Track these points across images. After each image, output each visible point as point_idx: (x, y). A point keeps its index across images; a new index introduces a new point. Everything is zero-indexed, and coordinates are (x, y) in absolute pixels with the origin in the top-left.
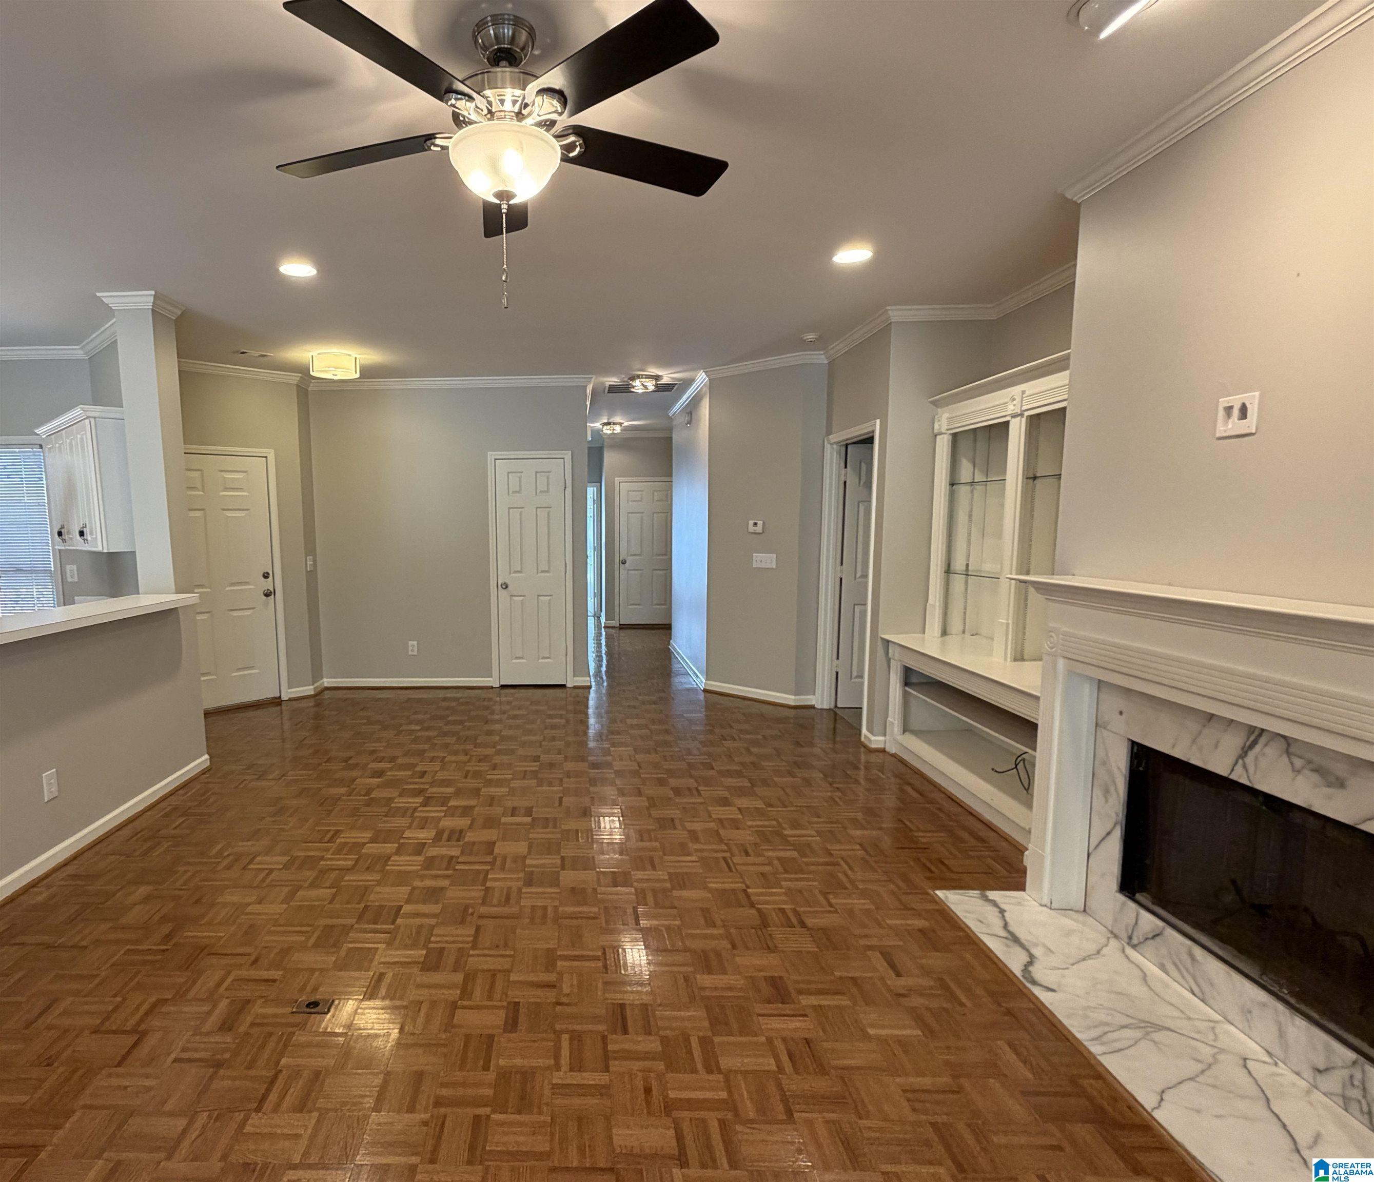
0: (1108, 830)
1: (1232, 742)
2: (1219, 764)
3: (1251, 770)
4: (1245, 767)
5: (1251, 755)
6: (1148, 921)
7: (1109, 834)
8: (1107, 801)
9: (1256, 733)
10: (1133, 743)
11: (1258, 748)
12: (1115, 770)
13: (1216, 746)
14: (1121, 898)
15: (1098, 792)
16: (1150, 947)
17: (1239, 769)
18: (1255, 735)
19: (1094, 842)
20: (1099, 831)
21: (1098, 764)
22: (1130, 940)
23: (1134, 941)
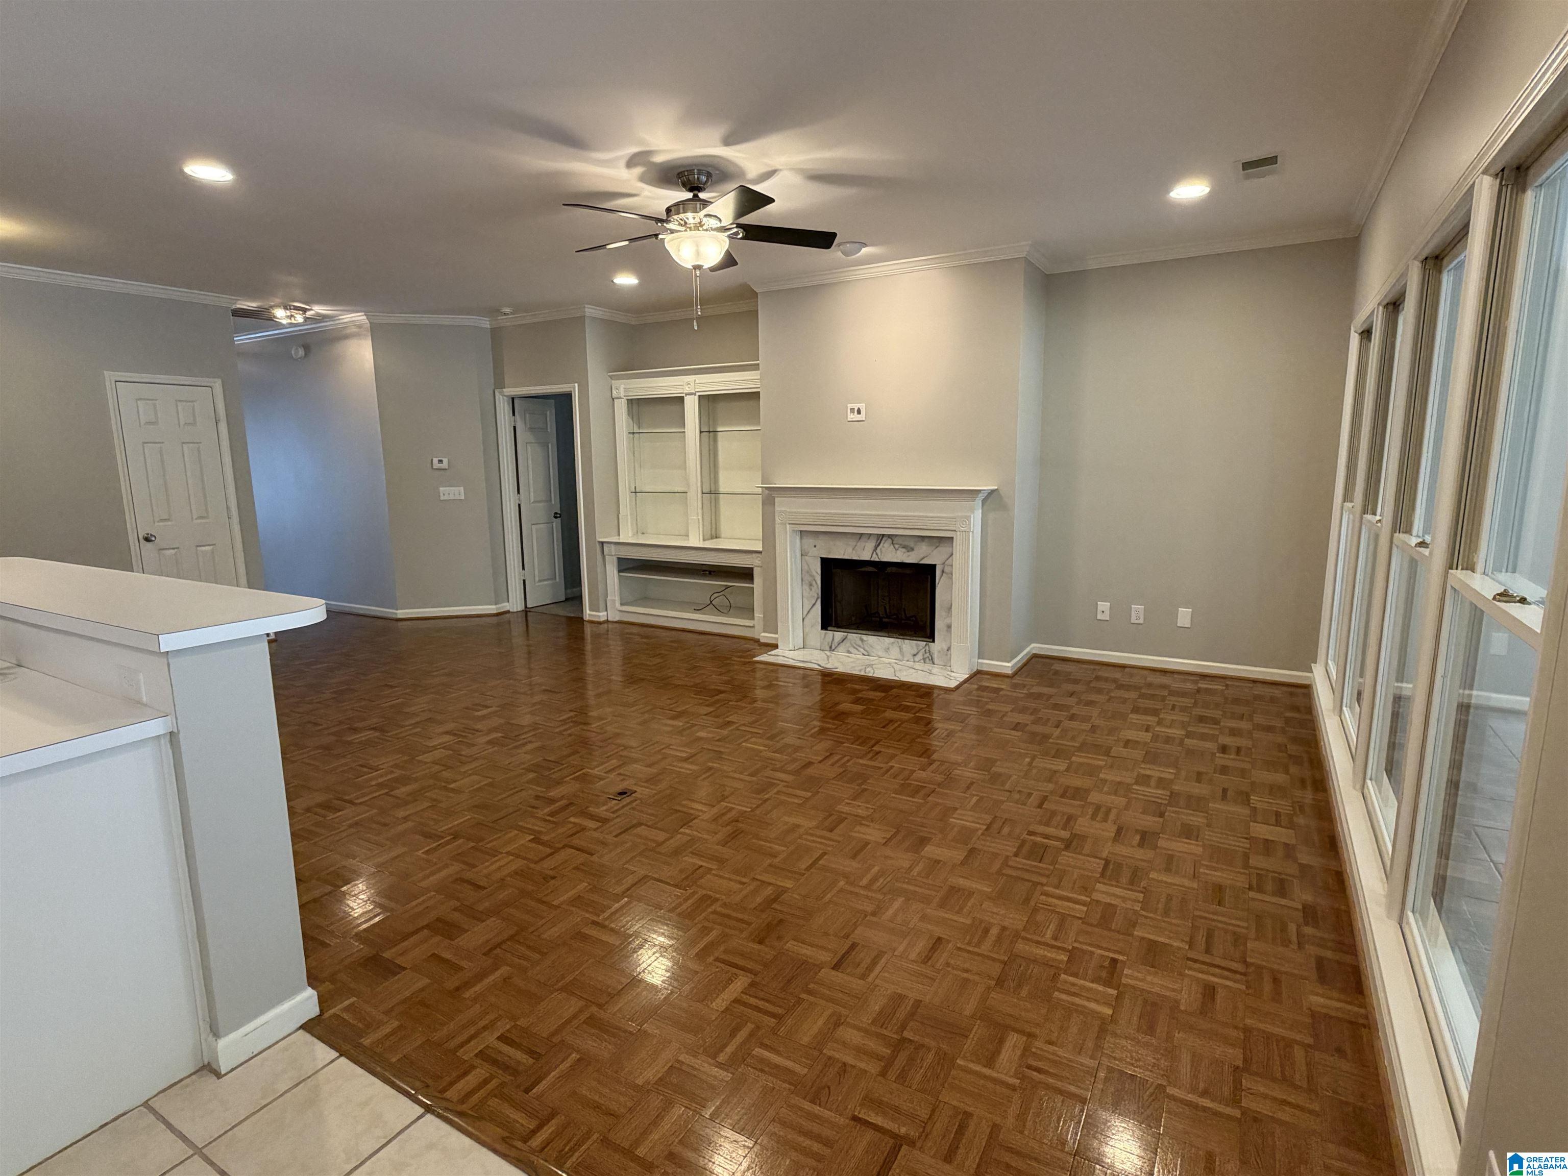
0: (814, 602)
1: (870, 545)
2: (866, 555)
3: (879, 554)
4: (877, 554)
5: (878, 550)
6: (839, 635)
7: (814, 604)
8: (811, 590)
10: (821, 558)
11: (882, 544)
12: (814, 573)
13: (864, 549)
14: (824, 632)
15: (806, 587)
16: (842, 647)
17: (875, 555)
18: (882, 538)
19: (805, 613)
20: (807, 607)
21: (805, 573)
22: (831, 647)
23: (833, 648)
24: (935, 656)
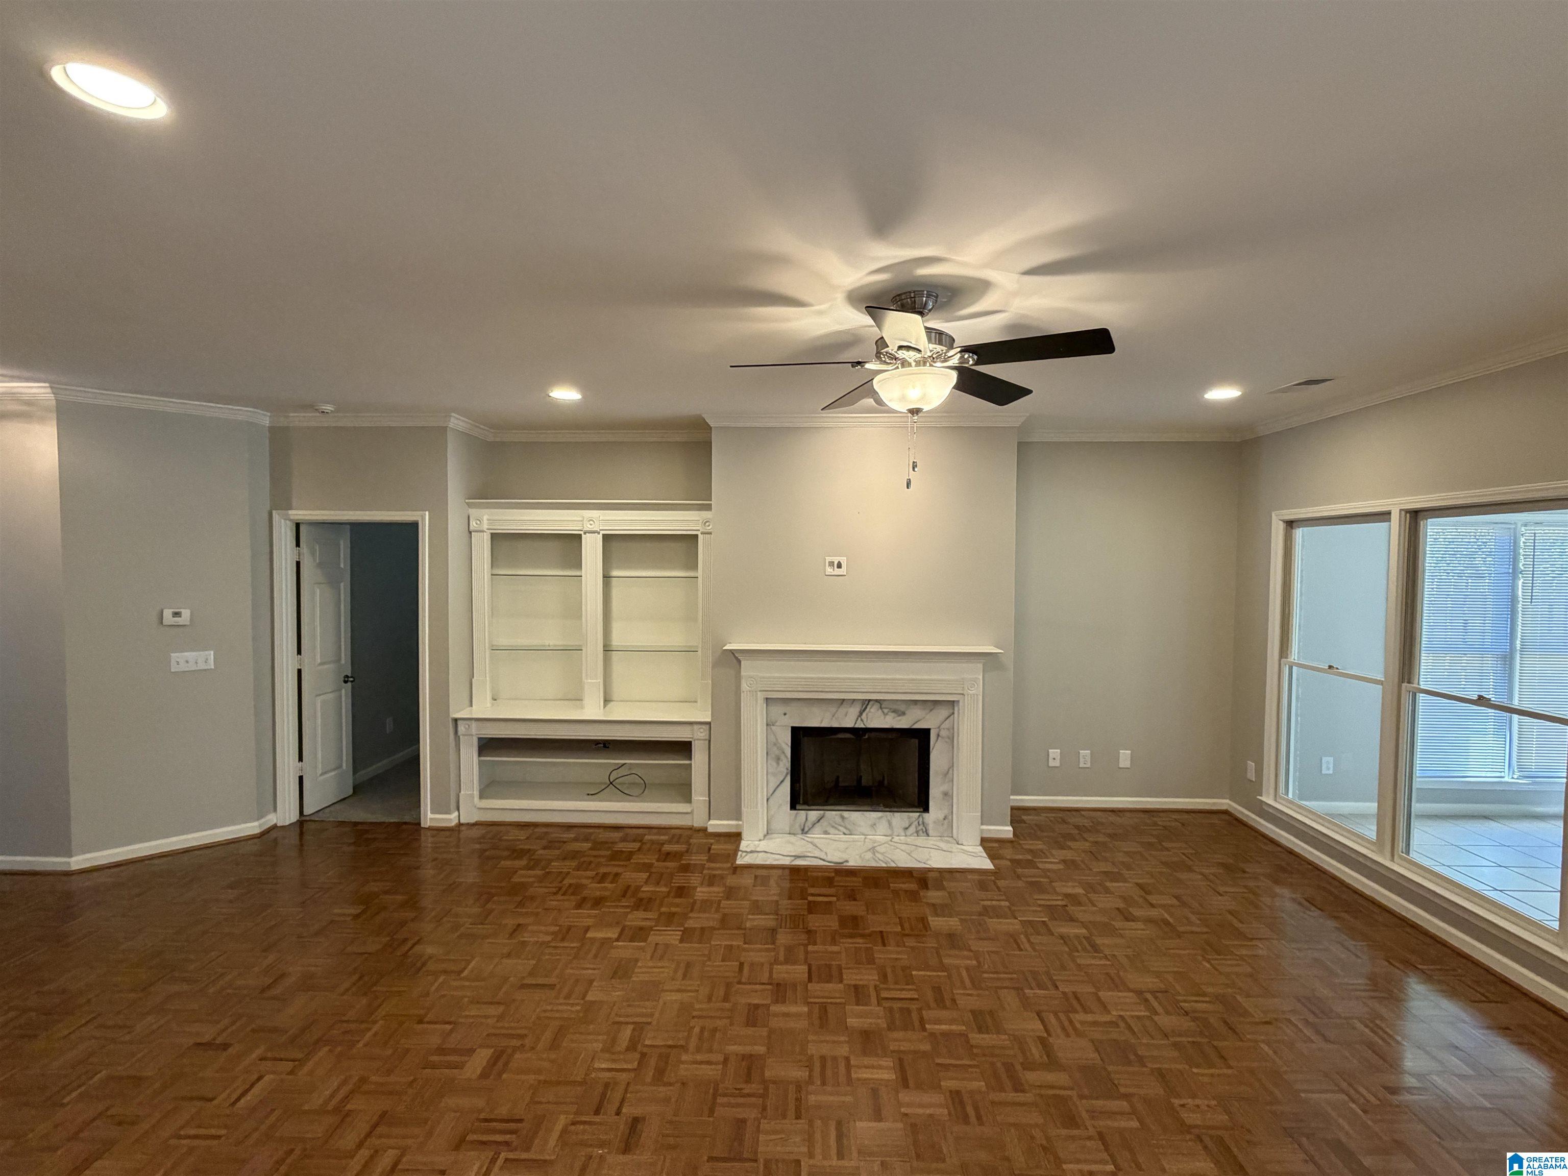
0: (782, 779)
1: (854, 711)
2: (848, 723)
3: (865, 720)
5: (864, 715)
6: (813, 815)
7: (782, 782)
8: (779, 764)
9: (867, 702)
10: (792, 728)
11: (868, 710)
12: (784, 746)
13: (846, 715)
14: (794, 812)
15: (772, 761)
16: (817, 828)
17: (860, 721)
18: (866, 703)
19: (770, 792)
20: (773, 783)
21: (772, 745)
22: (803, 830)
23: (806, 829)
24: (931, 828)
